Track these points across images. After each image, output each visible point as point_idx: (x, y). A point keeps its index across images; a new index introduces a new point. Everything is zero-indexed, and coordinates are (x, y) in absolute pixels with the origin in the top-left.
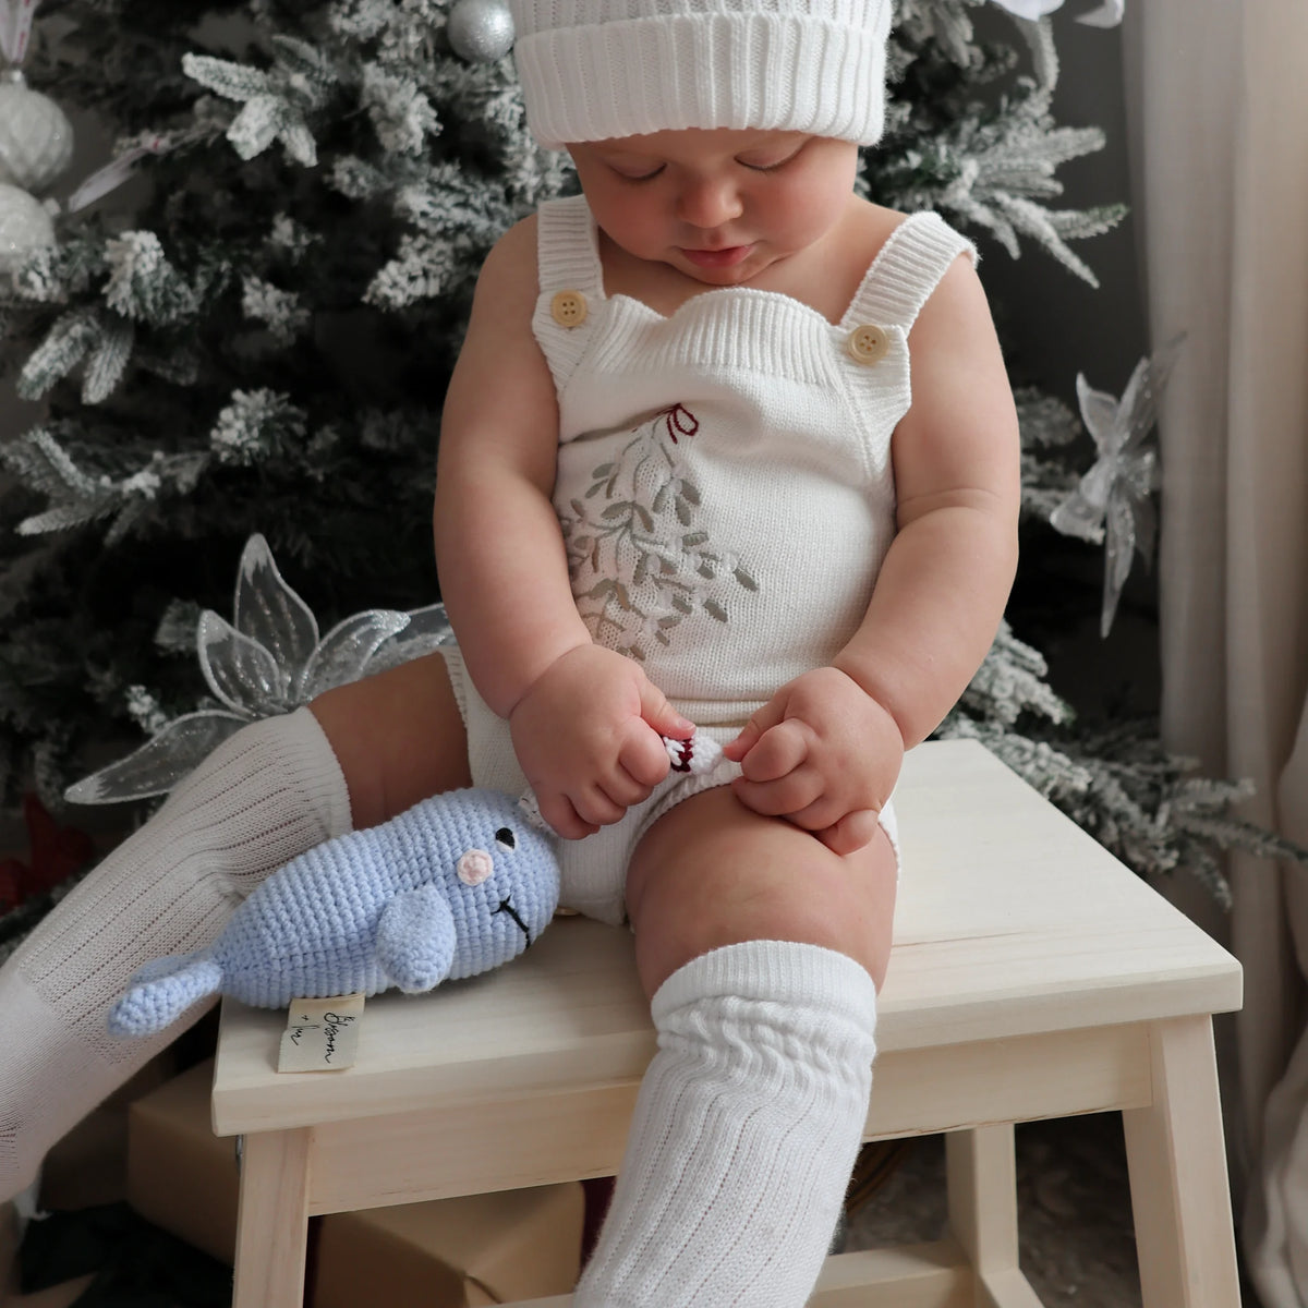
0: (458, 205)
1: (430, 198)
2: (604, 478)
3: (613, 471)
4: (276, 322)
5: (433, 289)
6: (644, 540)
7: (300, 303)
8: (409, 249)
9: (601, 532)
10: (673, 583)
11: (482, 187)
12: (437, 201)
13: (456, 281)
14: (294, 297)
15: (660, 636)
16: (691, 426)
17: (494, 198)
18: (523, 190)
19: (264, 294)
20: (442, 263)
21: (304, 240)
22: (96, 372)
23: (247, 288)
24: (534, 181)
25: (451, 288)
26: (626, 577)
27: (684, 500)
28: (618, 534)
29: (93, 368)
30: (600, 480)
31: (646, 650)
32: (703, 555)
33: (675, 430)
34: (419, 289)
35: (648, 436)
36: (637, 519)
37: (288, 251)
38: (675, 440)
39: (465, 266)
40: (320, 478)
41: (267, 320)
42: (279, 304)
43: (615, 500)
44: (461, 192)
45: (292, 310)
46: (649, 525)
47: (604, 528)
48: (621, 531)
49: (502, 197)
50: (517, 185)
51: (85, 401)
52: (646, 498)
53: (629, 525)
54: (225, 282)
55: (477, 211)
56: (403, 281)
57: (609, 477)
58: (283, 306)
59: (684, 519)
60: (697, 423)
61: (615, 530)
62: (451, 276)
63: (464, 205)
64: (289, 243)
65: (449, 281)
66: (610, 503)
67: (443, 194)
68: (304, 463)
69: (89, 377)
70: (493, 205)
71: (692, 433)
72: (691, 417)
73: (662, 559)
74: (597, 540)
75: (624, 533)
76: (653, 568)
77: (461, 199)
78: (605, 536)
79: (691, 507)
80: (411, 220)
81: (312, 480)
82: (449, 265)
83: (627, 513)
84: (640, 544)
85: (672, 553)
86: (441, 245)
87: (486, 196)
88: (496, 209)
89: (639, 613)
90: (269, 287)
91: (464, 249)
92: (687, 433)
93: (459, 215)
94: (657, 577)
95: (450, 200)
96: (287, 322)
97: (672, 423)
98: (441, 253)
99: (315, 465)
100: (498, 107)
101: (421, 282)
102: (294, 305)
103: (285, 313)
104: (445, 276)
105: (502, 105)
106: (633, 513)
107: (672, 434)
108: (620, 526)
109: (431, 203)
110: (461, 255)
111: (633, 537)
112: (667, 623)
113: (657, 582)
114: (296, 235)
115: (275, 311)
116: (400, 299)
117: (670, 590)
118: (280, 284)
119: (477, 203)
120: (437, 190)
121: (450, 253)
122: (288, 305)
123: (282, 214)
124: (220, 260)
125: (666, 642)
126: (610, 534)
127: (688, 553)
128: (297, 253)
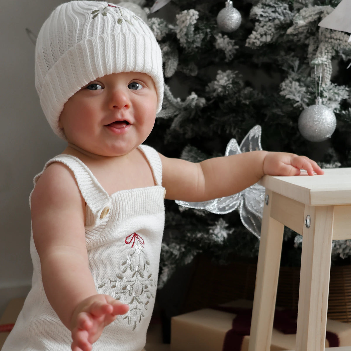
0: (273, 12)
1: (262, 10)
5: (269, 39)
6: (142, 281)
7: (235, 44)
8: (258, 27)
10: (147, 291)
11: (281, 5)
12: (265, 10)
13: (276, 37)
14: (233, 41)
15: (146, 308)
17: (285, 9)
19: (224, 39)
20: (270, 30)
23: (217, 37)
25: (274, 40)
34: (264, 39)
36: (138, 276)
39: (278, 31)
42: (228, 44)
44: (274, 7)
45: (232, 46)
47: (133, 281)
49: (288, 8)
55: (279, 14)
56: (259, 36)
58: (230, 44)
62: (274, 34)
65: (274, 36)
66: (133, 272)
67: (267, 8)
70: (284, 11)
73: (145, 285)
76: (144, 288)
77: (273, 9)
80: (257, 18)
82: (273, 30)
86: (269, 24)
87: (282, 8)
88: (286, 12)
89: (142, 303)
91: (277, 25)
93: (274, 15)
95: (270, 10)
98: (270, 26)
101: (264, 37)
102: (233, 44)
103: (230, 47)
104: (272, 34)
106: (137, 274)
109: (263, 12)
110: (277, 27)
112: (147, 303)
113: (144, 292)
115: (227, 46)
116: (258, 43)
119: (279, 10)
120: (265, 7)
121: (273, 26)
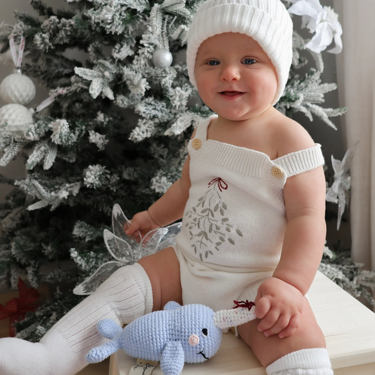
0: (153, 109)
1: (146, 108)
2: (201, 201)
3: (204, 199)
4: (99, 144)
5: (149, 135)
6: (211, 220)
7: (106, 138)
8: (141, 123)
9: (200, 217)
10: (220, 233)
11: (159, 103)
12: (148, 108)
13: (155, 132)
14: (104, 136)
15: (216, 248)
16: (225, 186)
17: (163, 107)
18: (175, 106)
19: (96, 135)
20: (151, 127)
21: (107, 120)
22: (47, 160)
23: (91, 134)
24: (178, 104)
25: (153, 134)
26: (207, 231)
27: (222, 208)
28: (204, 218)
29: (46, 159)
30: (200, 202)
31: (213, 252)
32: (227, 225)
33: (221, 187)
34: (145, 135)
35: (213, 189)
36: (210, 214)
37: (102, 123)
38: (221, 191)
39: (157, 128)
40: (115, 190)
41: (96, 143)
42: (100, 139)
43: (205, 208)
44: (154, 105)
45: (103, 140)
46: (213, 215)
47: (201, 216)
48: (205, 217)
49: (165, 106)
50: (174, 105)
51: (44, 169)
52: (212, 208)
53: (208, 215)
54: (84, 132)
55: (158, 111)
56: (141, 133)
57: (203, 201)
58: (101, 139)
59: (222, 213)
60: (227, 185)
61: (204, 217)
62: (154, 131)
63: (155, 109)
64: (103, 120)
65: (153, 133)
66: (203, 208)
67: (149, 106)
68: (110, 186)
69: (45, 162)
70: (162, 109)
71: (226, 188)
72: (225, 183)
73: (216, 226)
74: (199, 219)
75: (206, 217)
76: (214, 228)
77: (154, 107)
78: (201, 218)
79: (224, 210)
80: (140, 114)
81: (112, 191)
82: (153, 128)
83: (207, 212)
84: (210, 221)
85: (219, 224)
86: (151, 122)
87: (161, 106)
88: (164, 110)
89: (210, 241)
90: (97, 134)
91: (157, 123)
92: (225, 189)
93: (154, 112)
94: (215, 230)
95: (151, 108)
96: (102, 144)
97: (220, 185)
98: (150, 124)
99: (112, 186)
100: (165, 81)
101: (145, 133)
102: (104, 139)
103: (102, 141)
104: (152, 131)
105: (166, 80)
106: (209, 212)
107: (220, 189)
108: (205, 216)
109: (146, 109)
110: (156, 125)
111: (209, 219)
112: (218, 244)
113: (215, 232)
114: (105, 118)
115: (99, 140)
116: (140, 139)
117: (219, 235)
118: (100, 133)
120: (147, 105)
121: (153, 124)
122: (102, 138)
123: (100, 112)
124: (82, 126)
125: (218, 250)
126: (202, 218)
127: (223, 224)
128: (105, 123)
